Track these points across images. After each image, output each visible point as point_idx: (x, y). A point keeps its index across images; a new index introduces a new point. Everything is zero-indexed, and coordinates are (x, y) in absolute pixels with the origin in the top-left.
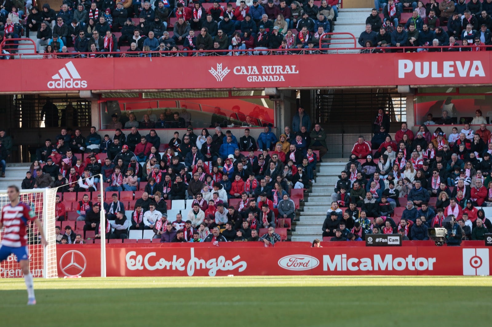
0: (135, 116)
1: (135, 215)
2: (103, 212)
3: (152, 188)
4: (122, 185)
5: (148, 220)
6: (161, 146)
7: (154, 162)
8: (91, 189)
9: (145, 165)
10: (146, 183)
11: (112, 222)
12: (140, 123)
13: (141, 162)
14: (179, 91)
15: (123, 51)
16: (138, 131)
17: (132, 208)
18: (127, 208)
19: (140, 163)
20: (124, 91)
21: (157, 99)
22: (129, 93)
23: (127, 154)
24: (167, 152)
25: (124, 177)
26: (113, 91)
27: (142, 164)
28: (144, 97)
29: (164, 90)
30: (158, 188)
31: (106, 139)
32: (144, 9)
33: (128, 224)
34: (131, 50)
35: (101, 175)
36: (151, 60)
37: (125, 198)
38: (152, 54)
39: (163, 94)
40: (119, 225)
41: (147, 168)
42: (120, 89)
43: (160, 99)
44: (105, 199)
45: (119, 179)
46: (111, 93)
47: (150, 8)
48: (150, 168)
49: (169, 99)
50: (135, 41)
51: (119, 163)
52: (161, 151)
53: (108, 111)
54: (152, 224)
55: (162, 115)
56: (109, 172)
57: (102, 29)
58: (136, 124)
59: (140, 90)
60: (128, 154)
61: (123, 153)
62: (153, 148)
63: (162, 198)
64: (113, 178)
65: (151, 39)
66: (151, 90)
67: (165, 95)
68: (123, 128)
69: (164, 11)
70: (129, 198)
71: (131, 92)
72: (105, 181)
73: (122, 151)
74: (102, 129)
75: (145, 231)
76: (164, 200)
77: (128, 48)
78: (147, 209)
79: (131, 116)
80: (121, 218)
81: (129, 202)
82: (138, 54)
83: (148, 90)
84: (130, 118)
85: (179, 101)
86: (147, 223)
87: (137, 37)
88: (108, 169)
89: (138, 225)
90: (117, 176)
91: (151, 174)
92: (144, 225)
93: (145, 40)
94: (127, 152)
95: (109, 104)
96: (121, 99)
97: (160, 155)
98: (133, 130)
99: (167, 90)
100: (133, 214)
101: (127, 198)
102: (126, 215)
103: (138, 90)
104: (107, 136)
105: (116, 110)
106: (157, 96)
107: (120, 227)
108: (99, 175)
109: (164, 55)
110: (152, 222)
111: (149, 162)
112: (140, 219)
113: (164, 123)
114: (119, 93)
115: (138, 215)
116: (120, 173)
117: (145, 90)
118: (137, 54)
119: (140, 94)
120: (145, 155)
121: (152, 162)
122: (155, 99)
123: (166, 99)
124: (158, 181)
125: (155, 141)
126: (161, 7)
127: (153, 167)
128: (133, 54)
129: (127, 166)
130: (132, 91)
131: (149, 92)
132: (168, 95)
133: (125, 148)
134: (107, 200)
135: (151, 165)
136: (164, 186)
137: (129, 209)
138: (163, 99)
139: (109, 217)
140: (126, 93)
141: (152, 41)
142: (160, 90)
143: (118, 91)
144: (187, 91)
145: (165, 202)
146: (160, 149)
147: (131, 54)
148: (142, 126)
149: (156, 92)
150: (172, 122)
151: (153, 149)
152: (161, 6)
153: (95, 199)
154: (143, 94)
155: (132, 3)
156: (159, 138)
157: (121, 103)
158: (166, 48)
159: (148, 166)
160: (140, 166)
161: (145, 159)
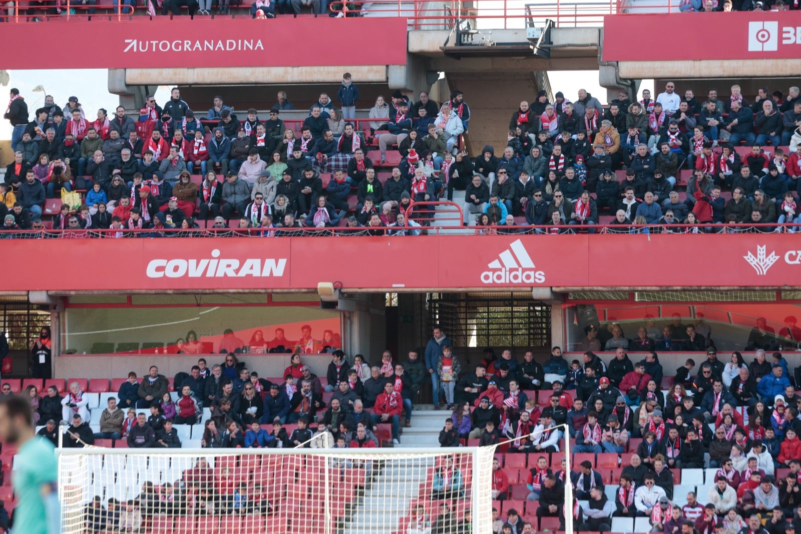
0: (622, 330)
1: (622, 492)
2: (569, 487)
3: (650, 449)
4: (600, 443)
5: (643, 502)
6: (663, 380)
7: (653, 406)
8: (550, 450)
9: (638, 411)
10: (640, 440)
11: (585, 504)
12: (630, 341)
13: (632, 405)
14: (695, 290)
15: (605, 222)
16: (626, 355)
17: (617, 480)
18: (608, 480)
19: (632, 407)
20: (604, 289)
21: (660, 302)
22: (613, 292)
23: (608, 392)
24: (673, 391)
25: (604, 431)
26: (587, 288)
27: (634, 408)
28: (637, 300)
29: (670, 288)
30: (660, 448)
31: (575, 367)
32: (639, 155)
33: (610, 507)
34: (616, 222)
35: (566, 427)
36: (649, 239)
37: (604, 465)
38: (651, 229)
39: (668, 295)
40: (595, 510)
41: (641, 416)
42: (598, 286)
43: (664, 303)
44: (572, 466)
45: (595, 434)
46: (584, 291)
47: (648, 154)
48: (646, 416)
49: (678, 302)
50: (625, 207)
51: (597, 406)
52: (664, 388)
53: (578, 321)
54: (648, 507)
55: (666, 329)
56: (580, 420)
57: (571, 189)
58: (625, 343)
59: (632, 288)
60: (610, 392)
61: (602, 391)
62: (652, 382)
63: (666, 465)
64: (586, 432)
65: (649, 205)
66: (648, 288)
67: (672, 296)
68: (602, 349)
69: (671, 160)
70: (612, 464)
71: (616, 291)
72: (572, 436)
73: (600, 388)
74: (568, 350)
75: (637, 519)
76: (668, 469)
77: (611, 218)
78: (640, 483)
79: (616, 329)
80: (599, 498)
81: (612, 472)
82: (628, 229)
83: (643, 288)
84: (614, 334)
85: (695, 307)
86: (640, 507)
87: (630, 199)
88: (578, 417)
89: (625, 510)
90: (592, 427)
91: (648, 425)
92: (636, 509)
93: (640, 206)
94: (608, 389)
95: (580, 310)
96: (600, 302)
97: (662, 394)
98: (619, 354)
99: (675, 288)
100: (618, 491)
101: (608, 464)
102: (607, 492)
103: (627, 288)
104: (576, 362)
105: (591, 321)
106: (659, 298)
107: (597, 514)
108: (563, 427)
109: (671, 231)
110: (649, 505)
111: (644, 407)
112: (630, 500)
113: (670, 343)
114: (597, 291)
115: (627, 493)
116: (597, 424)
117: (640, 288)
118: (626, 229)
119: (632, 294)
120: (638, 394)
121: (650, 407)
122: (655, 302)
123: (674, 302)
124: (659, 437)
125: (654, 370)
126: (665, 153)
127: (650, 414)
128: (621, 228)
129: (610, 412)
130: (618, 288)
131: (646, 291)
132: (677, 296)
133: (606, 383)
134: (575, 466)
135: (648, 411)
136: (669, 446)
137: (611, 483)
138: (669, 302)
139: (578, 495)
140: (608, 291)
141: (651, 207)
142: (664, 288)
143: (595, 288)
144: (707, 290)
145: (671, 472)
146: (663, 385)
147: (616, 228)
148: (634, 346)
149: (657, 291)
150: (683, 340)
151: (652, 385)
152: (667, 150)
153: (556, 465)
154: (636, 294)
155: (620, 147)
156: (661, 367)
157: (598, 308)
158: (675, 220)
159: (643, 414)
160: (631, 411)
161: (638, 401)
